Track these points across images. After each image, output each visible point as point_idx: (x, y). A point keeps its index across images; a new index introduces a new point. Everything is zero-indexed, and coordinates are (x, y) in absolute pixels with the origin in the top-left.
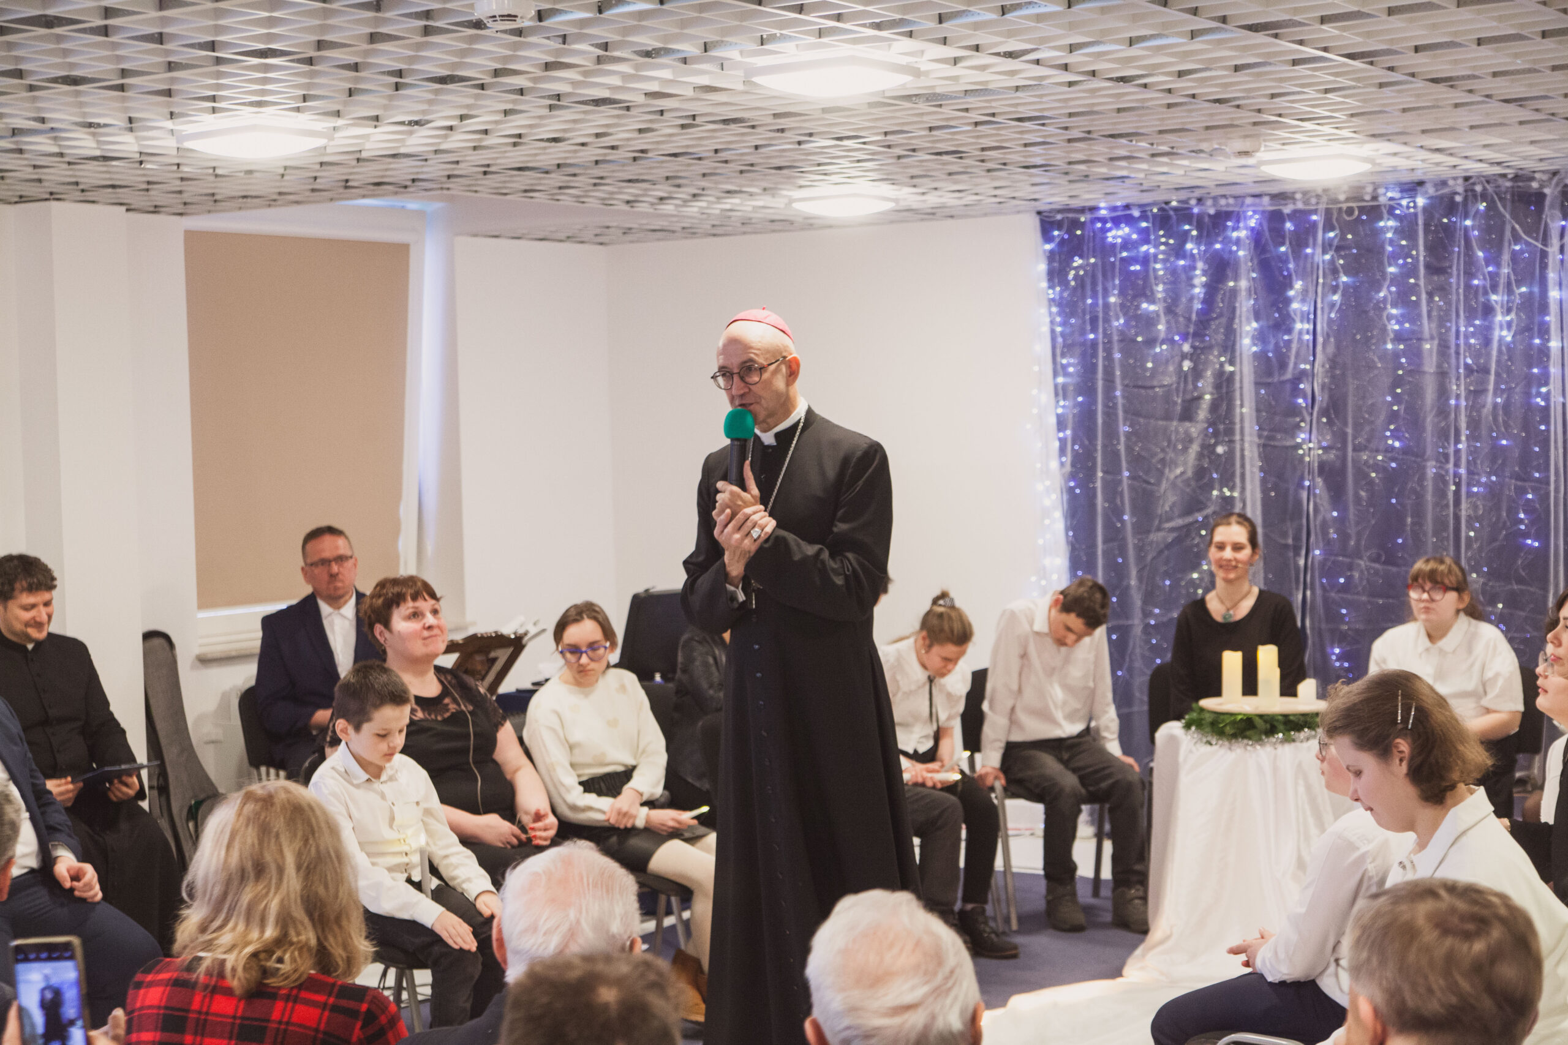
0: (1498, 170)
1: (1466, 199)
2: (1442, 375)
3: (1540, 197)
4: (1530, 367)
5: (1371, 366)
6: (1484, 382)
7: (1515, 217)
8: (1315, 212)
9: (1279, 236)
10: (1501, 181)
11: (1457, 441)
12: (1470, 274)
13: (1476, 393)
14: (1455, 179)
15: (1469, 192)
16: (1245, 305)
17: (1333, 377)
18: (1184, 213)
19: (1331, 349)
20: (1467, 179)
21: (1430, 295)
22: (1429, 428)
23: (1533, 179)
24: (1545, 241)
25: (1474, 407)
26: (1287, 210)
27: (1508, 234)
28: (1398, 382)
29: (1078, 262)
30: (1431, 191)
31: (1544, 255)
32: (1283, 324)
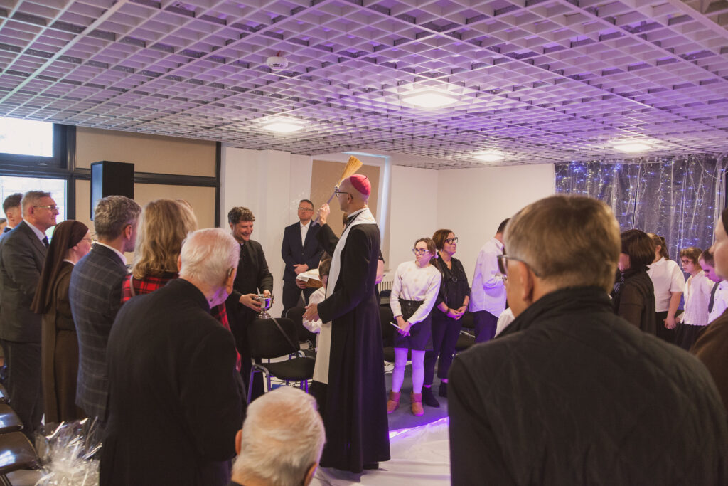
0: (699, 152)
1: (689, 161)
2: (677, 216)
3: (715, 161)
4: (707, 215)
5: (653, 213)
6: (691, 220)
7: (705, 167)
8: (638, 165)
9: (627, 172)
10: (701, 156)
11: (680, 238)
12: (688, 185)
13: (688, 223)
14: (685, 155)
15: (690, 160)
16: (614, 193)
17: (640, 216)
18: (598, 165)
19: (640, 207)
20: (689, 155)
21: (674, 192)
22: (671, 233)
23: (713, 155)
24: (716, 175)
25: (686, 228)
26: (629, 164)
27: (702, 172)
28: (662, 218)
29: (565, 178)
30: (677, 159)
31: (715, 180)
32: (626, 198)
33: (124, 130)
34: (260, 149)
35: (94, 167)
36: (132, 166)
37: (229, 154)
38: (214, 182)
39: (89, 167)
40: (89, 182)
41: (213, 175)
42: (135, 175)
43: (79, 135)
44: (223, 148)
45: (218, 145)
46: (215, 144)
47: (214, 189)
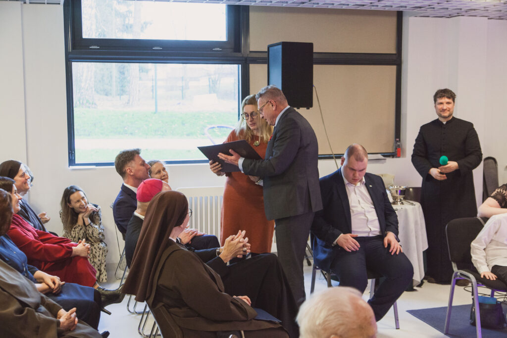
33: (301, 6)
34: (450, 16)
35: (270, 48)
36: (310, 46)
37: (412, 25)
38: (395, 60)
39: (266, 50)
40: (266, 66)
41: (393, 51)
42: (315, 56)
43: (252, 15)
44: (405, 19)
45: (400, 15)
46: (396, 14)
47: (394, 68)
